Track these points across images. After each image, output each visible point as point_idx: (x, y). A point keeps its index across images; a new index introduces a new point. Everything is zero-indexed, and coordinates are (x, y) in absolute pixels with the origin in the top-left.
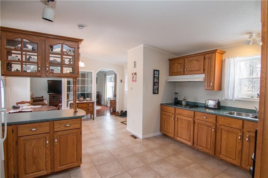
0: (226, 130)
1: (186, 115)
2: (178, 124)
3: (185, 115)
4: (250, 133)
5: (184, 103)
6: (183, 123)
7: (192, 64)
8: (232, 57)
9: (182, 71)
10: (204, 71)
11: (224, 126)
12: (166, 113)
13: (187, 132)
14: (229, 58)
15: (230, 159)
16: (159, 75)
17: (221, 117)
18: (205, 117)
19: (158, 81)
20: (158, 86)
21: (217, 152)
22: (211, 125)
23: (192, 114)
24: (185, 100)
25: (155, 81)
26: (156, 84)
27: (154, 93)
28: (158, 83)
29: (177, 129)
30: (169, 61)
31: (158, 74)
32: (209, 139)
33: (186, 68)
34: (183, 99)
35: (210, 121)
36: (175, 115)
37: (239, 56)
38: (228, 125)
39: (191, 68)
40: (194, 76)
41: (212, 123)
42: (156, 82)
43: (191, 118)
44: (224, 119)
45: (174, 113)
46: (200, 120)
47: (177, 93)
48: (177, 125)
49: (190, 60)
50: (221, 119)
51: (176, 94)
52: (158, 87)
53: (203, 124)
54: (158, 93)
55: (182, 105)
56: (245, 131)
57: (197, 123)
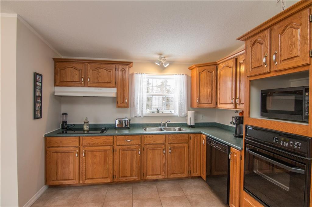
0: (151, 148)
1: (101, 144)
2: (86, 161)
3: (99, 144)
4: (171, 145)
5: (86, 127)
6: (95, 156)
7: (99, 73)
8: (139, 73)
9: (83, 82)
10: (116, 84)
11: (149, 144)
12: (58, 149)
13: (104, 167)
14: (137, 73)
15: (156, 176)
16: (41, 83)
17: (146, 136)
18: (129, 140)
19: (40, 95)
20: (41, 103)
21: (143, 175)
22: (136, 147)
23: (111, 140)
24: (88, 122)
25: (37, 95)
26: (37, 99)
27: (35, 117)
28: (41, 97)
29: (86, 169)
30: (53, 62)
31: (40, 81)
32: (134, 165)
33: (89, 78)
34: (85, 122)
35: (135, 144)
36: (80, 148)
37: (146, 74)
38: (153, 143)
39: (97, 78)
40: (101, 89)
41: (137, 145)
42: (39, 96)
43: (109, 146)
44: (149, 137)
45: (78, 145)
46: (122, 145)
47: (66, 114)
48: (86, 163)
49: (96, 68)
50: (146, 138)
51: (64, 115)
52: (41, 105)
53: (126, 149)
54: (41, 117)
55: (84, 131)
56: (166, 144)
57: (118, 150)
